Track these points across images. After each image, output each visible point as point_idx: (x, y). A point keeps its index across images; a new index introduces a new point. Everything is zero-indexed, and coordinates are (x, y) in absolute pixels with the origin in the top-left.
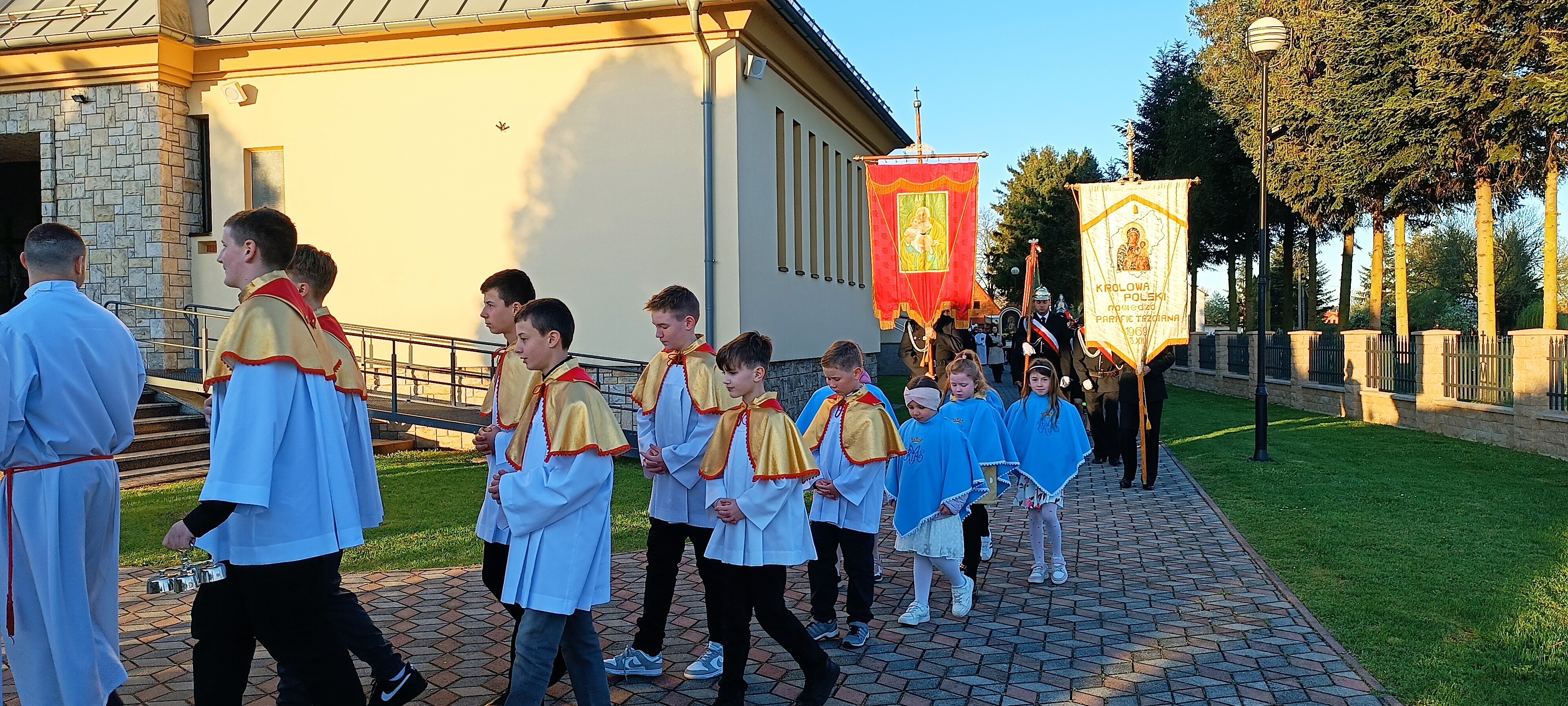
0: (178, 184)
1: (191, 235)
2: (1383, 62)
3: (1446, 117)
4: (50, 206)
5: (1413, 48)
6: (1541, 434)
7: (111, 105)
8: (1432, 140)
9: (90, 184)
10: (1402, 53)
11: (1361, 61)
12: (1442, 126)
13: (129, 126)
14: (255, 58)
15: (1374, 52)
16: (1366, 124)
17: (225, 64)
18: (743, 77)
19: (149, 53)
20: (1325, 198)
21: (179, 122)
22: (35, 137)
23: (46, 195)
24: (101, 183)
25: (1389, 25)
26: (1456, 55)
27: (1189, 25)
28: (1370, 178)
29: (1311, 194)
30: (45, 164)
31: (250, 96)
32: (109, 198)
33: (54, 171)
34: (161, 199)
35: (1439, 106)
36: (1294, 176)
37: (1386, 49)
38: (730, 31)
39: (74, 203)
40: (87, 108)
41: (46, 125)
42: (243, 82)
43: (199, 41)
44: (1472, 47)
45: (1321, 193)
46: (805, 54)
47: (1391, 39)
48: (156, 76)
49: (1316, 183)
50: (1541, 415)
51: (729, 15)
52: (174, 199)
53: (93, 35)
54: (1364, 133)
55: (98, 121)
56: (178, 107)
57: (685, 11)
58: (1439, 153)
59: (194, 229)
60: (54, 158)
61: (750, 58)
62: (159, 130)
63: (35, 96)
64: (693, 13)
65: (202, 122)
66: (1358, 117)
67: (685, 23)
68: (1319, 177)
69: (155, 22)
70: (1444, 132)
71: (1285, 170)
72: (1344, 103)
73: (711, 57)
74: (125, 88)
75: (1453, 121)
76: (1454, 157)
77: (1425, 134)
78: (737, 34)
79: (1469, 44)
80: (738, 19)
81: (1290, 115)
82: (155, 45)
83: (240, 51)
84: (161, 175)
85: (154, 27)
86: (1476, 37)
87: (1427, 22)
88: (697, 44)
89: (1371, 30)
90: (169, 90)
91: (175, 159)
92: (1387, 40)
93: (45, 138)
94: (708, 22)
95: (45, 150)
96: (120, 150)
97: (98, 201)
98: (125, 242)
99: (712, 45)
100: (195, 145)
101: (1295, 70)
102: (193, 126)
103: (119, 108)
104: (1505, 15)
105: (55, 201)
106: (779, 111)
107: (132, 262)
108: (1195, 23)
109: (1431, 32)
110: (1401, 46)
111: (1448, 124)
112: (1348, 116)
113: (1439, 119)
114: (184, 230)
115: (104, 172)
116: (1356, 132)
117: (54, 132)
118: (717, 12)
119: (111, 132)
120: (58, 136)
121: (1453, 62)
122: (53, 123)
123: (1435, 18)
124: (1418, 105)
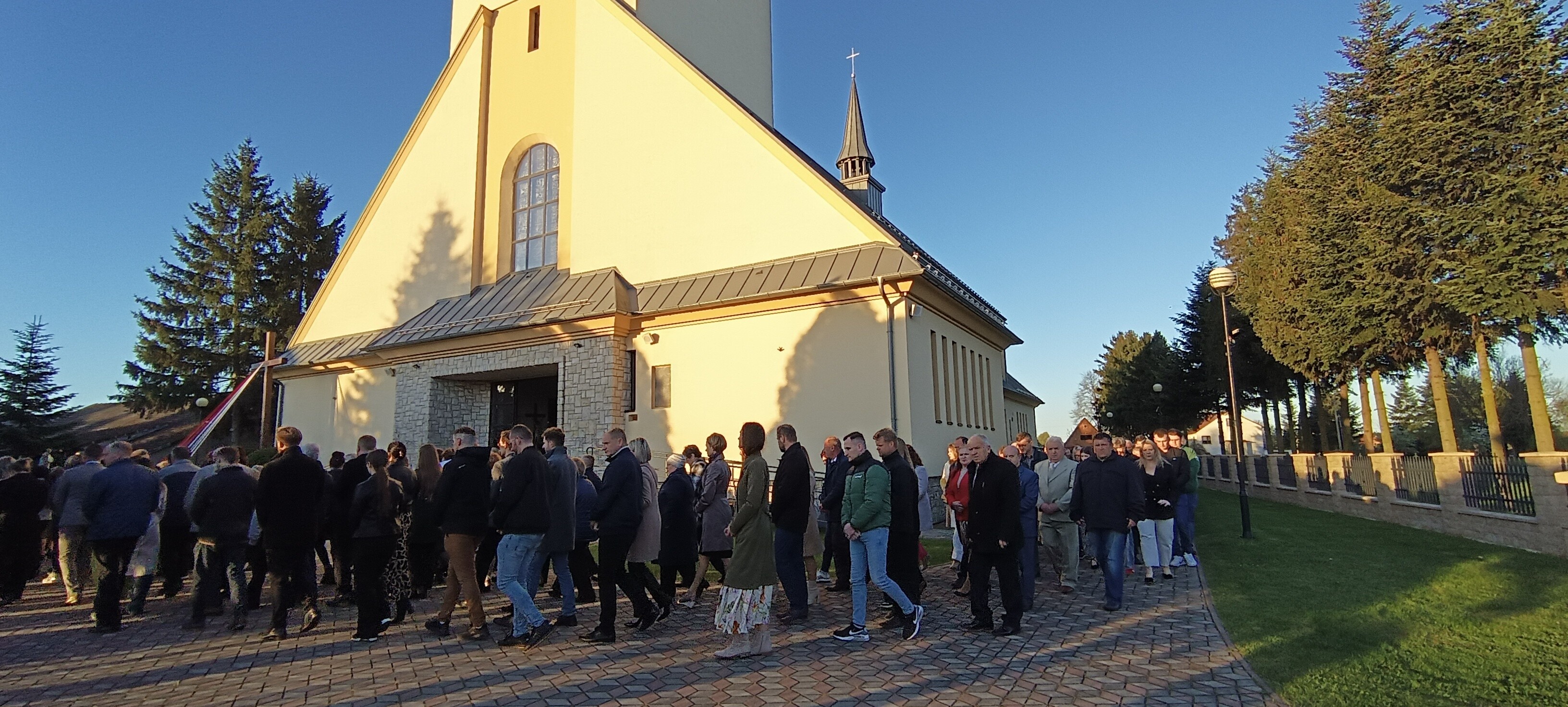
0: (620, 387)
1: (626, 412)
2: (1340, 275)
3: (1385, 310)
4: (562, 399)
5: (1360, 266)
6: (1463, 523)
7: (592, 348)
8: (1381, 325)
9: (580, 387)
10: (1351, 269)
11: (1324, 276)
12: (1385, 316)
13: (599, 358)
14: (659, 320)
15: (1332, 269)
16: (1333, 315)
17: (644, 324)
18: (909, 315)
19: (611, 321)
20: (1315, 363)
21: (622, 354)
22: (556, 365)
23: (560, 394)
24: (585, 387)
25: (1339, 252)
26: (1390, 268)
27: (1214, 252)
28: (1343, 350)
29: (1305, 361)
30: (560, 378)
31: (655, 339)
32: (589, 394)
33: (564, 381)
34: (612, 394)
35: (1378, 304)
36: (1291, 350)
37: (1340, 267)
38: (901, 293)
39: (572, 397)
40: (581, 350)
41: (562, 359)
42: (652, 333)
43: (633, 314)
44: (1400, 264)
45: (1311, 360)
46: (947, 300)
47: (1343, 261)
48: (613, 333)
49: (1307, 354)
50: (1460, 510)
51: (899, 284)
52: (618, 393)
53: (586, 315)
54: (1333, 321)
55: (585, 356)
56: (622, 347)
57: (876, 284)
58: (1389, 332)
59: (627, 409)
60: (564, 375)
61: (913, 306)
62: (611, 359)
63: (557, 344)
64: (880, 285)
65: (633, 353)
66: (1330, 310)
67: (876, 290)
68: (1309, 349)
69: (614, 305)
70: (1387, 320)
71: (1283, 346)
72: (1316, 302)
73: (891, 307)
74: (598, 339)
75: (1391, 312)
76: (1401, 335)
77: (1375, 321)
78: (905, 294)
79: (1397, 262)
80: (905, 286)
81: (1283, 310)
82: (614, 318)
83: (651, 317)
84: (613, 382)
85: (614, 309)
86: (1402, 257)
87: (1367, 249)
88: (883, 301)
89: (1327, 256)
90: (618, 339)
91: (620, 373)
92: (1340, 261)
93: (561, 365)
94: (888, 288)
95: (561, 372)
96: (595, 370)
97: (583, 396)
98: (596, 416)
99: (892, 301)
100: (629, 366)
101: (1285, 281)
102: (628, 356)
103: (596, 349)
104: (1415, 244)
105: (564, 397)
106: (932, 332)
107: (599, 427)
108: (1218, 251)
109: (1371, 255)
110: (1351, 265)
111: (1389, 314)
112: (1320, 310)
113: (1383, 311)
114: (623, 409)
115: (588, 381)
116: (1327, 321)
117: (565, 362)
118: (893, 282)
119: (591, 361)
120: (567, 364)
121: (1387, 274)
122: (565, 358)
123: (1371, 247)
124: (1365, 303)
